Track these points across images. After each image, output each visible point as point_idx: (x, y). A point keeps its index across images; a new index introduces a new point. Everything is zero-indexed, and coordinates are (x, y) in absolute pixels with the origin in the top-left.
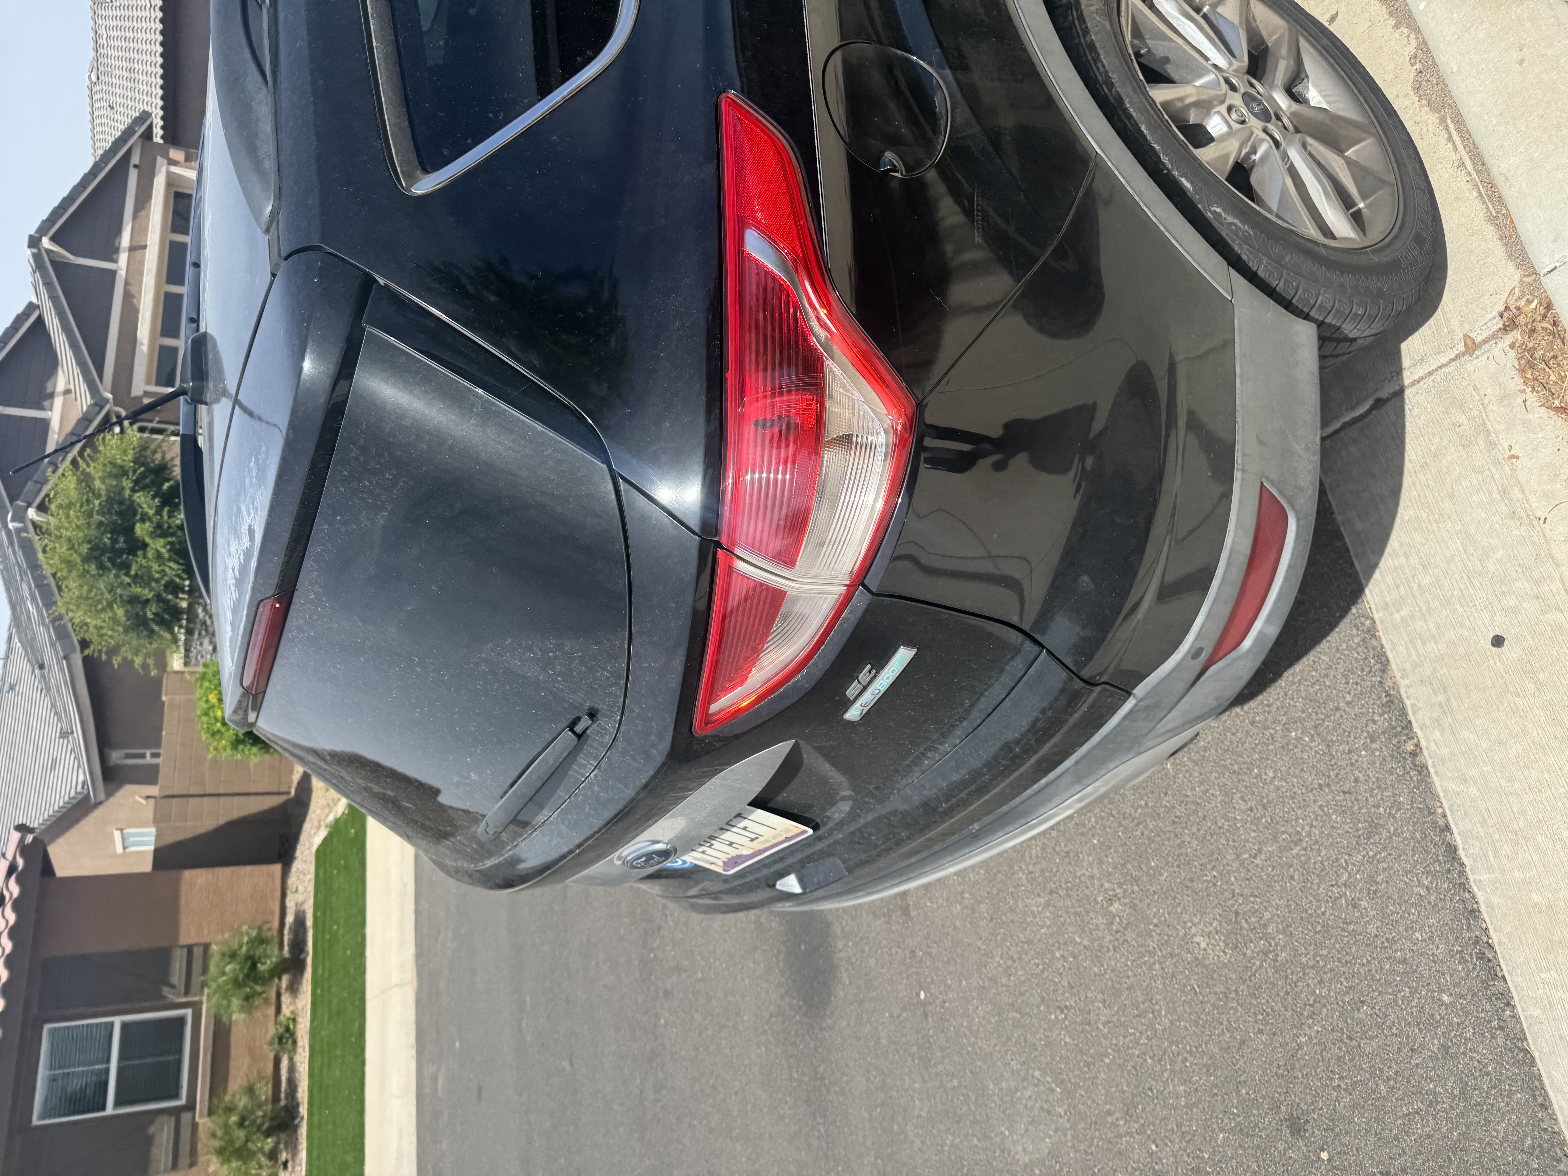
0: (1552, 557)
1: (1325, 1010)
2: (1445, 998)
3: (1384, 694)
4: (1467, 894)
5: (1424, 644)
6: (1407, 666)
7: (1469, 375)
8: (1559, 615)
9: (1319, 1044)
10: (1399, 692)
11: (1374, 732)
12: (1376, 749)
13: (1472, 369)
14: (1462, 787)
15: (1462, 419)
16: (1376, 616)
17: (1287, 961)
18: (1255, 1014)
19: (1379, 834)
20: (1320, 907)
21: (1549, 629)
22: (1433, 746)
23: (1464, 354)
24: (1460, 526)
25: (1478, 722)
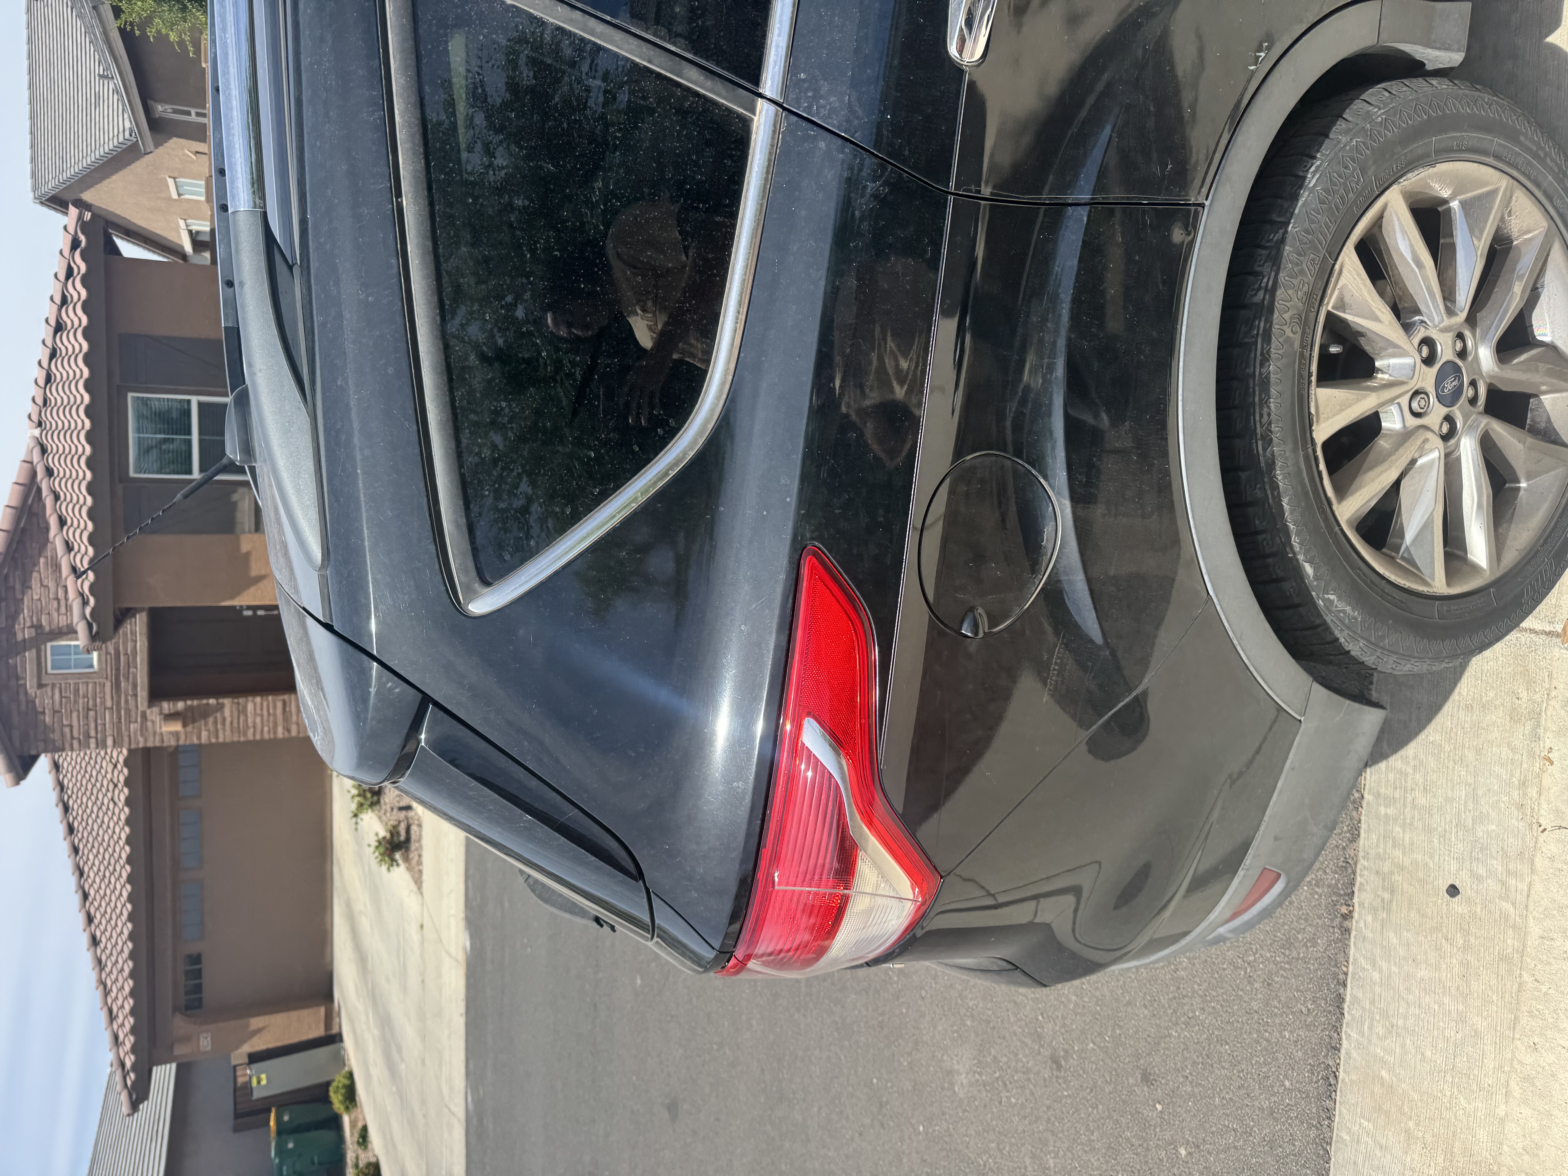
0: (1533, 863)
1: (1197, 1028)
2: (1287, 1083)
3: (1342, 859)
4: (1335, 1035)
5: (1394, 847)
6: (1372, 852)
7: (1551, 659)
8: (1512, 909)
9: (1184, 1044)
10: (1356, 864)
11: (1321, 879)
12: (1317, 893)
13: (1557, 655)
14: (1369, 967)
15: (1524, 695)
16: (1366, 796)
17: (1183, 979)
18: (1145, 993)
19: (1291, 951)
20: (1223, 963)
21: (1498, 913)
22: (1362, 925)
23: (1558, 635)
24: (1472, 781)
25: (1405, 934)
